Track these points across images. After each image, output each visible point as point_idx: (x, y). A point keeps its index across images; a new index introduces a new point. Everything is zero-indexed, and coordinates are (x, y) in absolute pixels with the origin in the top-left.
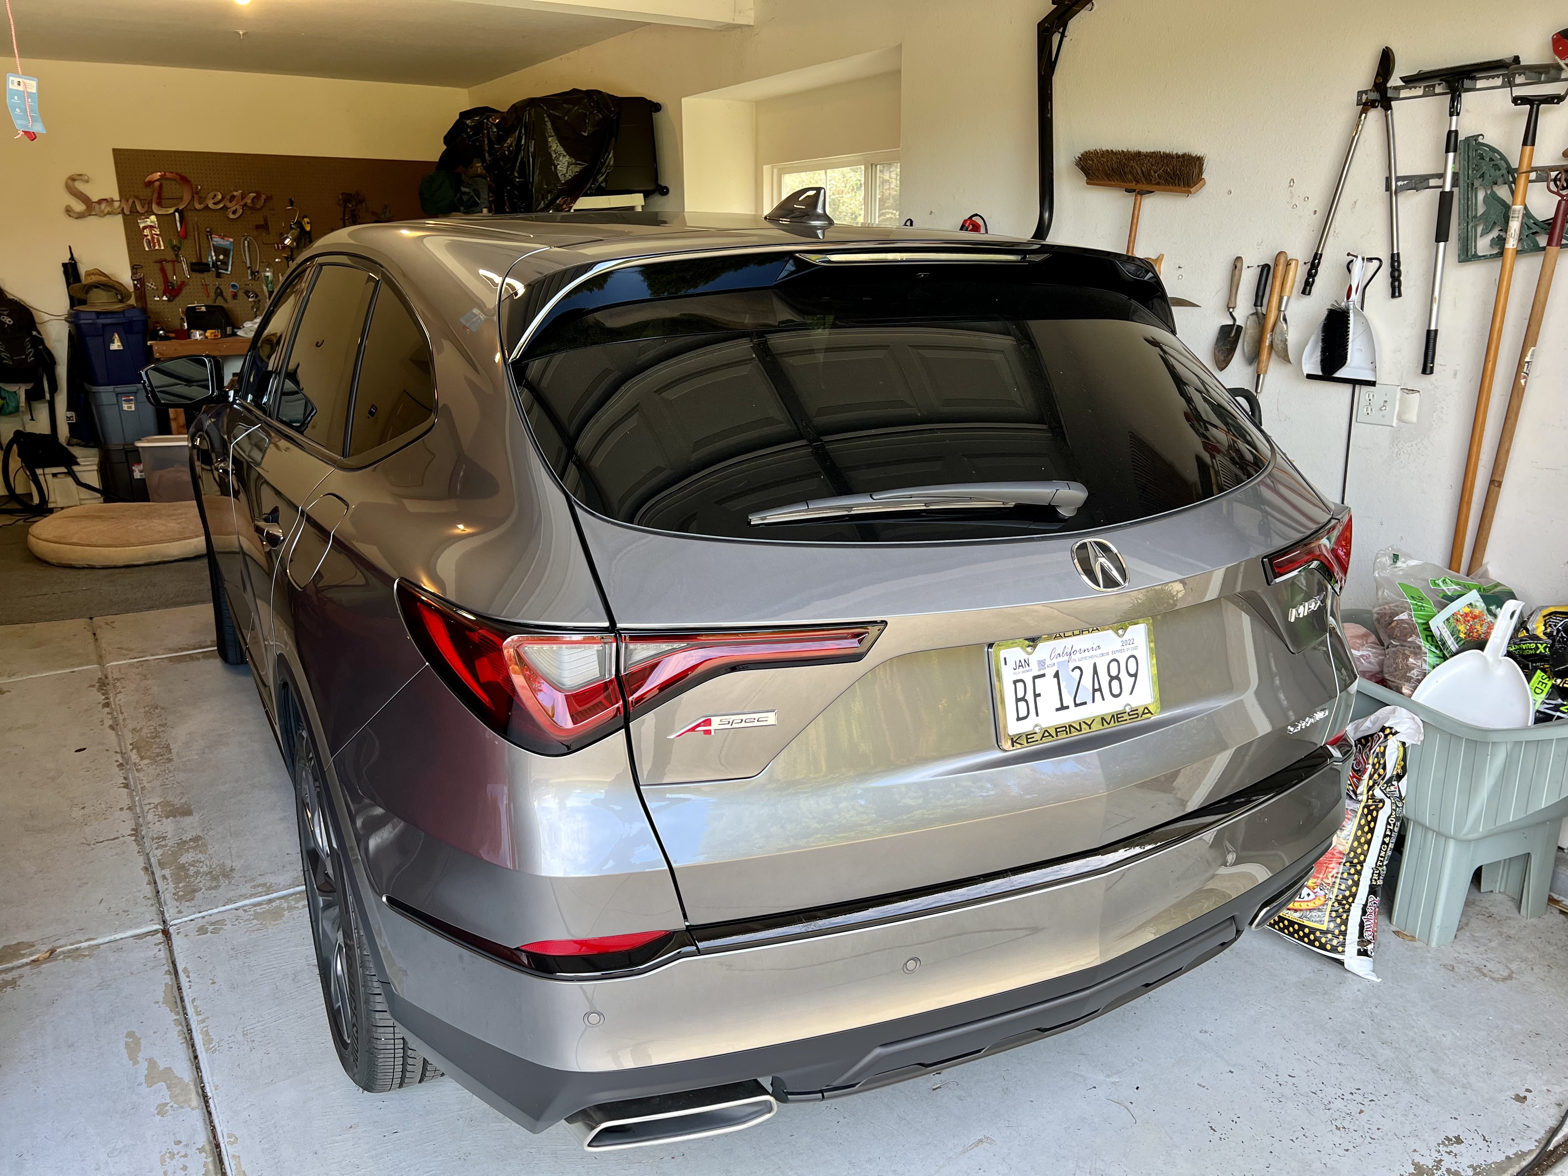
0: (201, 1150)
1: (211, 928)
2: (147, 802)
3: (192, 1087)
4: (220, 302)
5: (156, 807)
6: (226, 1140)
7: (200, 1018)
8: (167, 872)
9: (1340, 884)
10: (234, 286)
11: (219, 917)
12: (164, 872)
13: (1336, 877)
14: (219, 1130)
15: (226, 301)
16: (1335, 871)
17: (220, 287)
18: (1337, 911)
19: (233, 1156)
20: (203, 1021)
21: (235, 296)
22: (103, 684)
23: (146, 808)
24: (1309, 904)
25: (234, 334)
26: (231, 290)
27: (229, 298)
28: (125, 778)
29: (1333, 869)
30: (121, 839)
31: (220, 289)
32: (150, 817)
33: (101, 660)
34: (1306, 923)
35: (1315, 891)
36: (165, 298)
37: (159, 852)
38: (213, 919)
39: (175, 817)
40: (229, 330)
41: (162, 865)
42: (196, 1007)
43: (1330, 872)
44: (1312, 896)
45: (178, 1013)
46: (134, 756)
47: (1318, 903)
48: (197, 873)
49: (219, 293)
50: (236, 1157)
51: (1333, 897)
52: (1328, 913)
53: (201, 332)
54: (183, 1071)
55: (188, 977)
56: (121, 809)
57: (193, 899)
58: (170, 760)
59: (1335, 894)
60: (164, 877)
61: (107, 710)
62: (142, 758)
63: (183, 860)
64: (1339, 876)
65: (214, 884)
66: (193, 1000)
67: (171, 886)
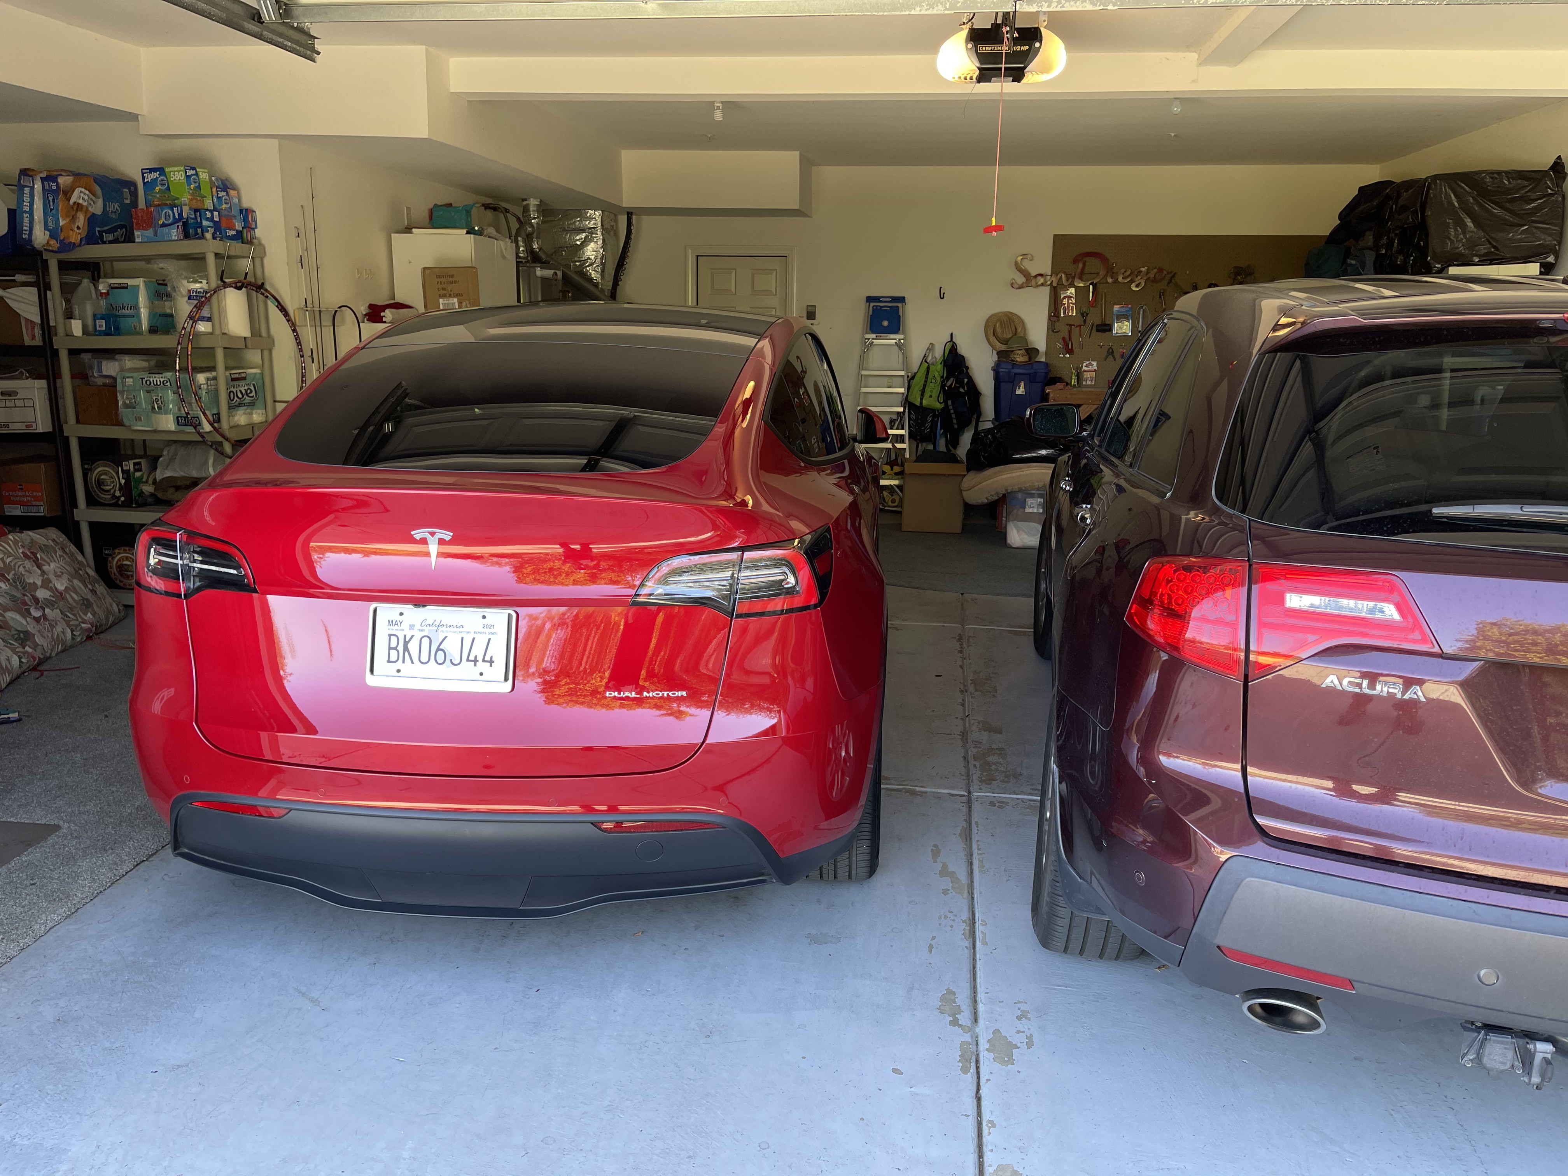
0: (964, 922)
1: (997, 804)
2: (974, 718)
3: (966, 887)
5: (979, 723)
6: (980, 922)
7: (979, 852)
8: (978, 764)
11: (1005, 800)
12: (975, 763)
14: (977, 916)
19: (982, 932)
20: (981, 854)
22: (960, 639)
23: (972, 722)
27: (1118, 356)
28: (963, 700)
30: (953, 735)
32: (974, 728)
33: (963, 623)
36: (1066, 356)
37: (975, 750)
38: (1001, 800)
39: (990, 732)
41: (975, 759)
42: (978, 846)
45: (966, 844)
46: (971, 688)
48: (997, 770)
49: (1111, 353)
50: (984, 934)
54: (963, 876)
55: (977, 827)
56: (957, 718)
57: (990, 784)
58: (994, 696)
60: (975, 766)
61: (961, 655)
62: (977, 690)
63: (990, 759)
65: (1006, 779)
66: (978, 841)
67: (979, 772)
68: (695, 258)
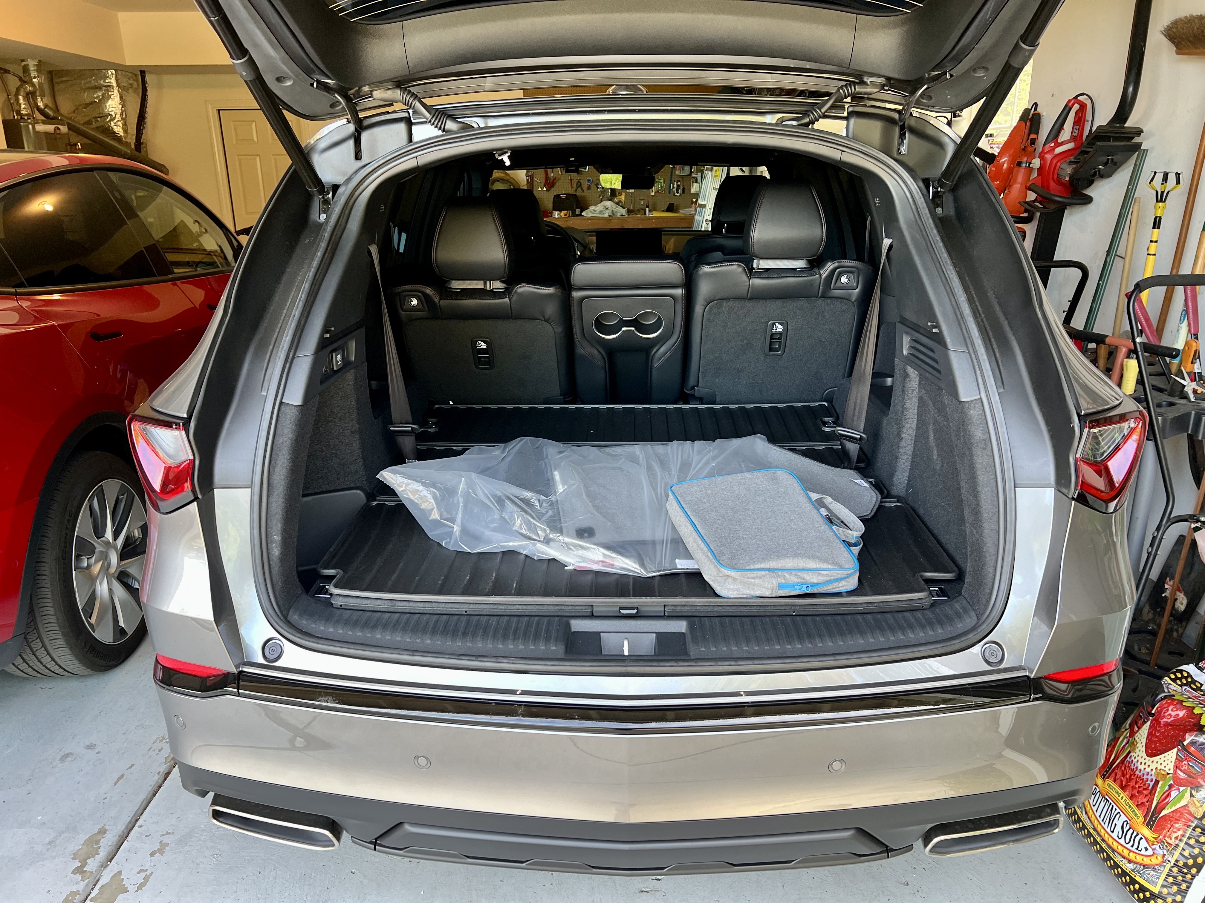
4: (579, 193)
9: (1183, 849)
10: (589, 180)
13: (1180, 840)
15: (583, 191)
16: (1180, 833)
17: (581, 181)
18: (1175, 877)
21: (589, 188)
24: (1145, 859)
25: (580, 215)
26: (587, 183)
27: (585, 187)
29: (1179, 830)
31: (580, 183)
34: (1138, 878)
35: (1153, 847)
36: (545, 189)
40: (578, 211)
43: (1175, 832)
44: (1150, 852)
47: (1154, 861)
49: (579, 185)
51: (1173, 861)
52: (1164, 876)
53: (559, 212)
59: (1175, 858)
64: (1185, 839)
68: (216, 113)
